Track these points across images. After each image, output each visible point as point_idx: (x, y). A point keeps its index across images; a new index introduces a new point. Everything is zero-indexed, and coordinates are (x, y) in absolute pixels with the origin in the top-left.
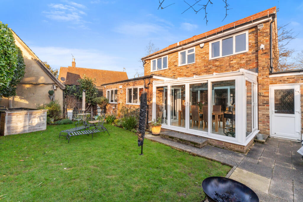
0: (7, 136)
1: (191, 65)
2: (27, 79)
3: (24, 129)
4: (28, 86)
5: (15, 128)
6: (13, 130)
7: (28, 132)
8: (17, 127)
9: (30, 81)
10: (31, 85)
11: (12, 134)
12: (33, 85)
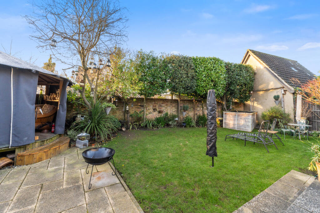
0: (224, 128)
2: (261, 87)
3: (234, 126)
4: (261, 93)
5: (228, 124)
6: (227, 125)
7: (236, 129)
8: (230, 124)
9: (263, 88)
10: (264, 91)
11: (227, 127)
12: (265, 92)
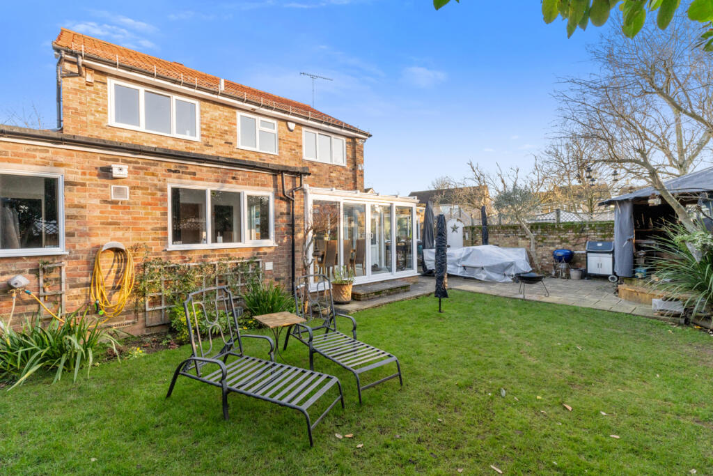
1: (269, 156)
